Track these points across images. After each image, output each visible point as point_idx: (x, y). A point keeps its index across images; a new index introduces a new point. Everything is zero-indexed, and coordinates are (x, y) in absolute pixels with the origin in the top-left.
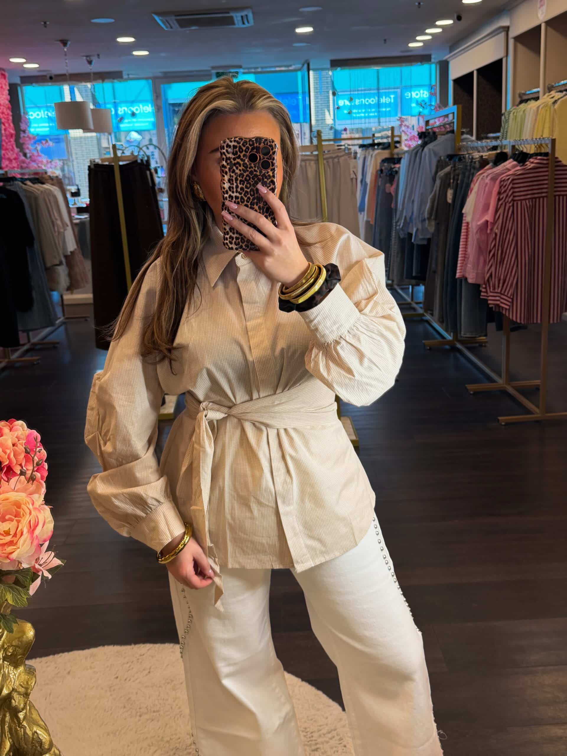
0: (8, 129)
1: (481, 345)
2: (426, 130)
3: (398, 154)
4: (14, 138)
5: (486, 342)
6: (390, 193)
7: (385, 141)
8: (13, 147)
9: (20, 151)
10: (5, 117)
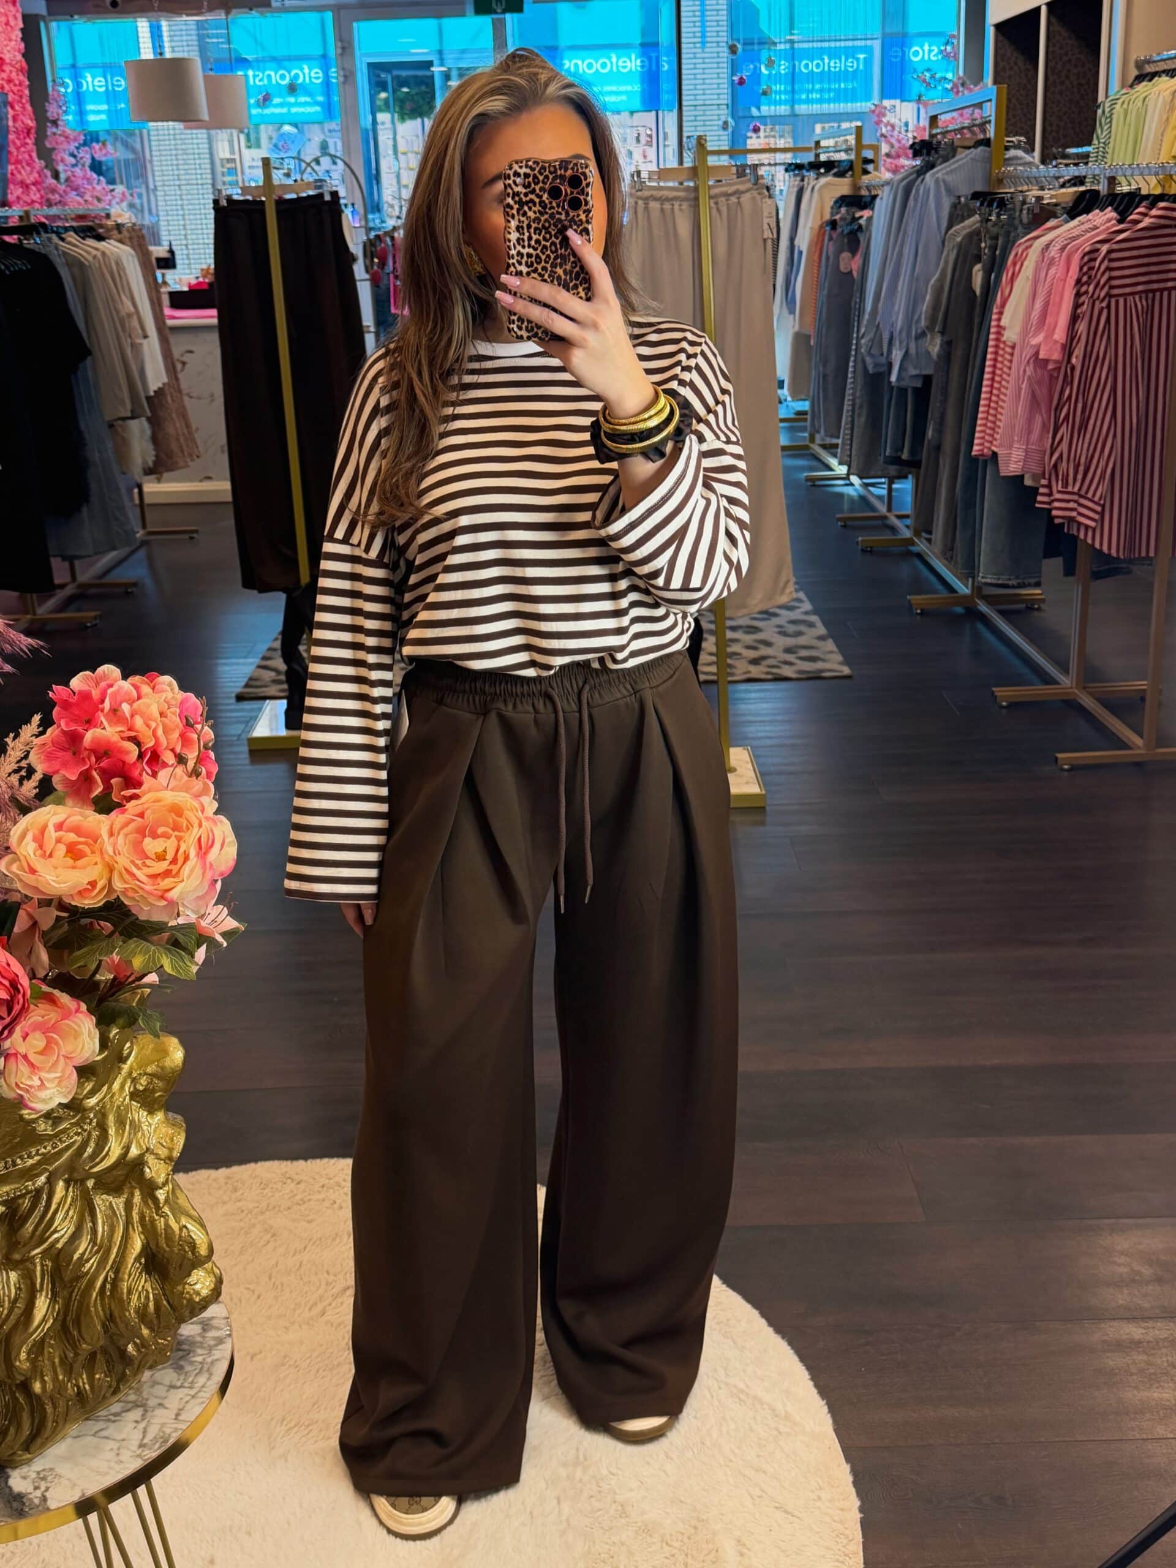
0: (21, 117)
1: (1032, 606)
2: (932, 136)
3: (868, 188)
4: (33, 136)
5: (1043, 601)
6: (851, 272)
7: (843, 156)
8: (30, 156)
9: (46, 167)
10: (15, 89)
